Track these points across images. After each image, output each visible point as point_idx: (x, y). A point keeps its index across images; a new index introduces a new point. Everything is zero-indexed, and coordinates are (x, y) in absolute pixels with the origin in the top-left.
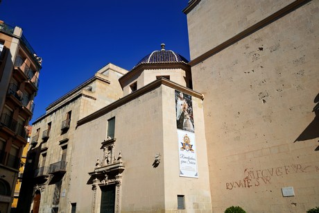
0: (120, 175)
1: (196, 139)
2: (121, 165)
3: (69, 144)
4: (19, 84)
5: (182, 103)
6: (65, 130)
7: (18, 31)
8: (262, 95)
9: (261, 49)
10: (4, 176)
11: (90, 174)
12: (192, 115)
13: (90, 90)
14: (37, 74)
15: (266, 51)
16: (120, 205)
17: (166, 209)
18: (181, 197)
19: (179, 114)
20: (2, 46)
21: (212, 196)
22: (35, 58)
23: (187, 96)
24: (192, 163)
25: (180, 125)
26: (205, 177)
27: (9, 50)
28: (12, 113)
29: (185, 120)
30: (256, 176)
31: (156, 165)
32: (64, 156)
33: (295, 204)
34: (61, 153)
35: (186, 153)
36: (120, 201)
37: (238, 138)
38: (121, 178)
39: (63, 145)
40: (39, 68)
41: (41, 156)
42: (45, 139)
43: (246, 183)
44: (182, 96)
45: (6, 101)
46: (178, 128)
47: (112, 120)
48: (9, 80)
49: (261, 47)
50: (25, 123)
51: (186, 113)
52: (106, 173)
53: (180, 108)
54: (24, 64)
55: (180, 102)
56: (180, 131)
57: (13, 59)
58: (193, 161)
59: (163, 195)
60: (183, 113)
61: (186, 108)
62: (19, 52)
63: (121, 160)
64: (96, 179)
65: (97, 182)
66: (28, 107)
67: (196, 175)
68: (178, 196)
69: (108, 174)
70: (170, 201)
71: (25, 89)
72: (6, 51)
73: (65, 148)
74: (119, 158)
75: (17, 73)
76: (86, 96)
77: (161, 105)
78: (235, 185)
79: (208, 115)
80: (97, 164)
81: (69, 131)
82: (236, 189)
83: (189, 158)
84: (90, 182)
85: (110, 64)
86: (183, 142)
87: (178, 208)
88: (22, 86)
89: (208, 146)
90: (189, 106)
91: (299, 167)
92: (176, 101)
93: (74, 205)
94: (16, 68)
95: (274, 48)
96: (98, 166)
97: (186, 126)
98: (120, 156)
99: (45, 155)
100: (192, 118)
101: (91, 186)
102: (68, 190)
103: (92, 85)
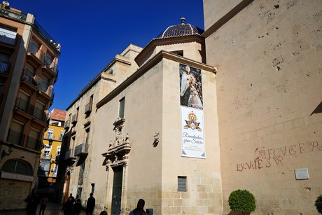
0: (126, 155)
1: (205, 117)
2: (128, 145)
3: (91, 126)
4: (35, 69)
5: (188, 78)
6: (88, 113)
7: (30, 18)
8: (276, 62)
9: (277, 7)
10: (23, 157)
11: (103, 155)
12: (201, 90)
13: (111, 73)
14: (56, 60)
15: (282, 9)
16: (126, 186)
17: (162, 191)
18: (182, 178)
19: (183, 89)
20: (15, 34)
21: (222, 178)
22: (52, 44)
23: (195, 70)
24: (198, 142)
25: (184, 101)
26: (216, 157)
27: (21, 37)
28: (29, 98)
29: (191, 96)
30: (267, 157)
31: (155, 144)
32: (87, 139)
33: (310, 189)
34: (86, 136)
35: (191, 132)
36: (126, 182)
37: (249, 114)
38: (128, 159)
39: (87, 128)
40: (58, 54)
41: (72, 139)
42: (74, 123)
43: (257, 164)
44: (189, 70)
45: (20, 86)
46: (182, 104)
47: (123, 100)
48: (22, 66)
49: (276, 4)
50: (45, 108)
51: (193, 88)
52: (115, 154)
53: (186, 84)
54: (39, 51)
55: (185, 76)
56: (184, 108)
57: (25, 45)
58: (200, 140)
59: (161, 176)
60: (189, 89)
61: (194, 82)
62: (32, 38)
63: (128, 141)
64: (109, 160)
65: (110, 163)
66: (47, 93)
67: (203, 155)
68: (179, 177)
69: (118, 154)
70: (169, 182)
71: (43, 74)
72: (19, 38)
73: (88, 131)
74: (127, 138)
75: (31, 59)
76: (106, 79)
77: (162, 80)
78: (246, 166)
79: (221, 90)
80: (110, 145)
81: (91, 114)
82: (247, 171)
83: (194, 137)
84: (105, 163)
85: (131, 45)
86: (188, 120)
87: (179, 190)
88: (39, 71)
89: (220, 123)
90: (198, 81)
91: (315, 144)
92: (181, 76)
93: (93, 185)
94: (29, 54)
95: (292, 3)
96: (111, 147)
97: (192, 102)
98: (128, 136)
99: (74, 139)
100: (200, 93)
101: (105, 167)
102: (89, 171)
103: (113, 68)
